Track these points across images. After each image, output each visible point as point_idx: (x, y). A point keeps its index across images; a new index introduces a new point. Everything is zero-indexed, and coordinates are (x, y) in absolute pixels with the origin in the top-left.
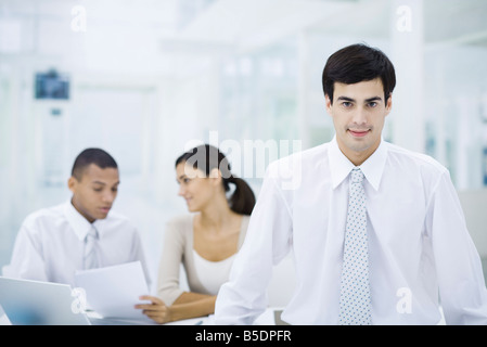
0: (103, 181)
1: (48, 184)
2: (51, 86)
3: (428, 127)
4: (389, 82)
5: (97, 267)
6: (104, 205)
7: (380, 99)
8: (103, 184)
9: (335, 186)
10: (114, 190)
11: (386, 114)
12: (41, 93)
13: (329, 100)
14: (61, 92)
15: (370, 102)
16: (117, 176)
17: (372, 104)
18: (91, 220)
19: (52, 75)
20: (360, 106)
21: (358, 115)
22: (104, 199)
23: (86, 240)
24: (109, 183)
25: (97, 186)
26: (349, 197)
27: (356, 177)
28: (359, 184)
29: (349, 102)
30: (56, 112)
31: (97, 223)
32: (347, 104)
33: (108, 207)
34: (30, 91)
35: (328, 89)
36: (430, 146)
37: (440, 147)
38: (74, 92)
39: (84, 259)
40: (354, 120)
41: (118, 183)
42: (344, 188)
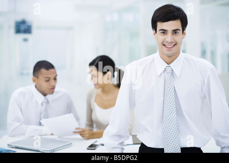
0: (49, 76)
1: (22, 74)
2: (23, 27)
3: (203, 45)
4: (184, 23)
5: (48, 118)
6: (51, 88)
7: (179, 30)
8: (49, 78)
9: (158, 75)
10: (55, 79)
11: (183, 38)
12: (18, 31)
13: (155, 31)
14: (28, 30)
15: (175, 32)
16: (55, 72)
17: (176, 32)
18: (45, 95)
19: (23, 22)
20: (170, 34)
21: (169, 38)
22: (51, 85)
23: (42, 104)
24: (52, 77)
25: (47, 79)
26: (165, 80)
27: (169, 70)
28: (170, 74)
29: (164, 32)
30: (25, 40)
31: (47, 96)
32: (164, 33)
33: (53, 88)
34: (13, 30)
35: (154, 26)
36: (203, 54)
37: (208, 54)
38: (34, 30)
39: (41, 113)
40: (167, 40)
41: (56, 75)
42: (162, 75)
